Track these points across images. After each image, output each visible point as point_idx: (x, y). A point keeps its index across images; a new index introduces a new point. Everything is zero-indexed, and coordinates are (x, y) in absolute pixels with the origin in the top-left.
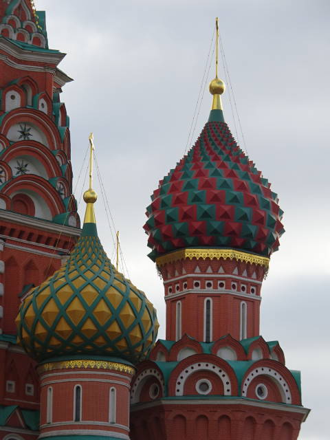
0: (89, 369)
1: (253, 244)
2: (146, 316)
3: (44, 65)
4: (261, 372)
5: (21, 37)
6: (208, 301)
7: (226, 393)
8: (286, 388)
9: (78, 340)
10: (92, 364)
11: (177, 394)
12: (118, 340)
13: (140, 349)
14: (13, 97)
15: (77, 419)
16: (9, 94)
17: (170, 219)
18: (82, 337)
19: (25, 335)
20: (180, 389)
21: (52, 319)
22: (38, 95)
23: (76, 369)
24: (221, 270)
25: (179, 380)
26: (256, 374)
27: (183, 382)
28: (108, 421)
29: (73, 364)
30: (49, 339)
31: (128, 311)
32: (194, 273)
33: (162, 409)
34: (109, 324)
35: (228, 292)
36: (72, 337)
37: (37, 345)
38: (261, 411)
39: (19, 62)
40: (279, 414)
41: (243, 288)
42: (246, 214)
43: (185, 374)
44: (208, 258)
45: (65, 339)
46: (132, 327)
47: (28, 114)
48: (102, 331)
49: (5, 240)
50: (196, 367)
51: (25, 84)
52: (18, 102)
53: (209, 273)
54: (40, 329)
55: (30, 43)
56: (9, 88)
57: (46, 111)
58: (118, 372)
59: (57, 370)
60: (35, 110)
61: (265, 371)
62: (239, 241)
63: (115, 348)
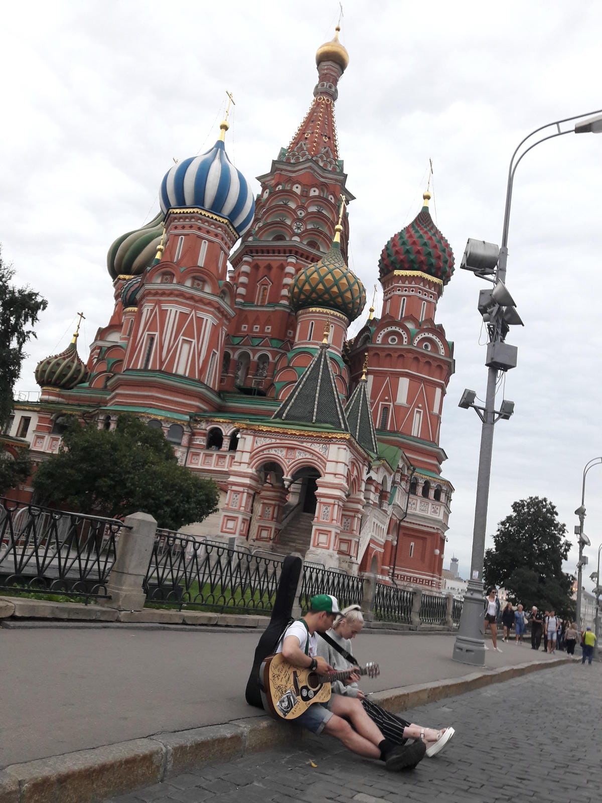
0: (319, 312)
1: (433, 271)
2: (356, 287)
3: (336, 180)
4: (427, 335)
5: (325, 165)
6: (404, 300)
7: (404, 343)
8: (442, 347)
9: (314, 295)
10: (321, 310)
11: (377, 342)
12: (337, 297)
13: (350, 306)
14: (315, 191)
15: (309, 340)
16: (312, 190)
18: (317, 294)
20: (379, 340)
22: (328, 193)
23: (312, 312)
24: (413, 283)
25: (379, 335)
26: (423, 336)
27: (381, 336)
29: (311, 309)
30: (299, 296)
31: (344, 281)
32: (398, 284)
35: (416, 294)
37: (295, 300)
38: (424, 355)
39: (323, 177)
41: (425, 295)
42: (430, 253)
43: (383, 333)
44: (406, 276)
45: (308, 294)
46: (346, 291)
47: (321, 201)
48: (327, 290)
49: (297, 259)
50: (390, 329)
51: (323, 186)
52: (317, 193)
53: (407, 284)
54: (296, 290)
55: (330, 169)
56: (313, 186)
57: (333, 201)
58: (336, 316)
59: (306, 313)
60: (327, 200)
61: (430, 335)
62: (425, 268)
63: (335, 302)
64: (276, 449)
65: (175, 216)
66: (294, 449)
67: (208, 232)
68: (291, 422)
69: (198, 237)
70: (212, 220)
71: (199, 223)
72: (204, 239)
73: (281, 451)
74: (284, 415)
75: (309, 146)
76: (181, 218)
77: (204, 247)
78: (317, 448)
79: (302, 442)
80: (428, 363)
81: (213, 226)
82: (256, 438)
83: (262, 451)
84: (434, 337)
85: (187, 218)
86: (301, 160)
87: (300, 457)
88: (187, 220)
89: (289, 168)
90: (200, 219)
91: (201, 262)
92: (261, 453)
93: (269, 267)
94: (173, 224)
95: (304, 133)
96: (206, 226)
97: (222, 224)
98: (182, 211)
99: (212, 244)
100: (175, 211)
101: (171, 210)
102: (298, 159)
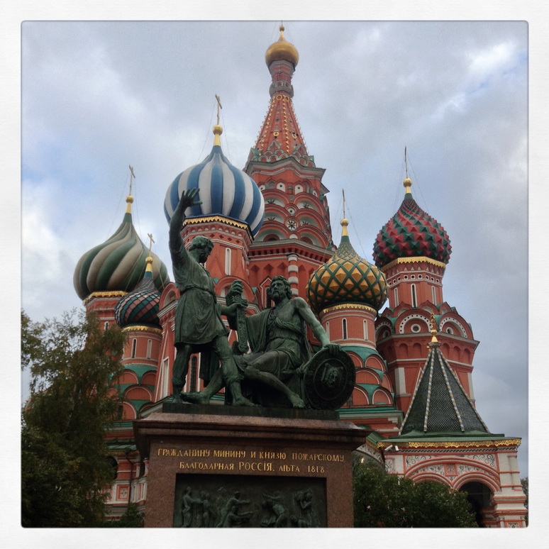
0: (350, 308)
1: (436, 255)
3: (316, 176)
4: (448, 320)
5: (302, 162)
6: (413, 286)
7: (430, 331)
8: (463, 330)
9: (343, 292)
10: (352, 306)
11: (401, 333)
12: (367, 291)
13: (379, 298)
14: (299, 188)
15: (345, 337)
16: (296, 187)
17: (388, 244)
18: (346, 289)
19: (311, 294)
20: (402, 330)
21: (327, 281)
22: (312, 189)
23: (343, 309)
24: (419, 268)
25: (401, 325)
26: (446, 321)
27: (403, 326)
29: (340, 306)
32: (403, 271)
33: (392, 341)
34: (361, 281)
35: (424, 279)
36: (339, 290)
37: (319, 298)
38: (452, 341)
39: (301, 174)
40: (462, 343)
41: (432, 279)
42: (431, 237)
43: (404, 322)
44: (411, 262)
45: (336, 291)
47: (306, 197)
49: (298, 256)
50: (411, 317)
51: (305, 182)
52: (301, 190)
53: (412, 271)
54: (320, 288)
55: (307, 165)
56: (297, 183)
57: (316, 195)
58: (367, 311)
59: (331, 312)
60: (310, 194)
61: (451, 320)
62: (429, 253)
63: (365, 296)
64: (432, 467)
65: (193, 226)
66: (454, 464)
67: (230, 239)
68: (436, 434)
69: (222, 245)
70: (232, 227)
71: (221, 231)
72: (226, 246)
73: (439, 469)
74: (425, 426)
75: (280, 144)
76: (199, 227)
77: (228, 255)
78: (481, 459)
79: (462, 455)
80: (456, 348)
81: (233, 233)
82: (406, 457)
83: (416, 471)
84: (455, 321)
85: (206, 227)
86: (278, 159)
87: (464, 473)
88: (207, 229)
89: (267, 168)
90: (221, 227)
91: (228, 271)
92: (416, 474)
93: (269, 268)
94: (190, 234)
95: (272, 133)
96: (226, 233)
97: (242, 230)
98: (200, 220)
99: (235, 251)
100: (193, 221)
101: (186, 221)
102: (274, 158)
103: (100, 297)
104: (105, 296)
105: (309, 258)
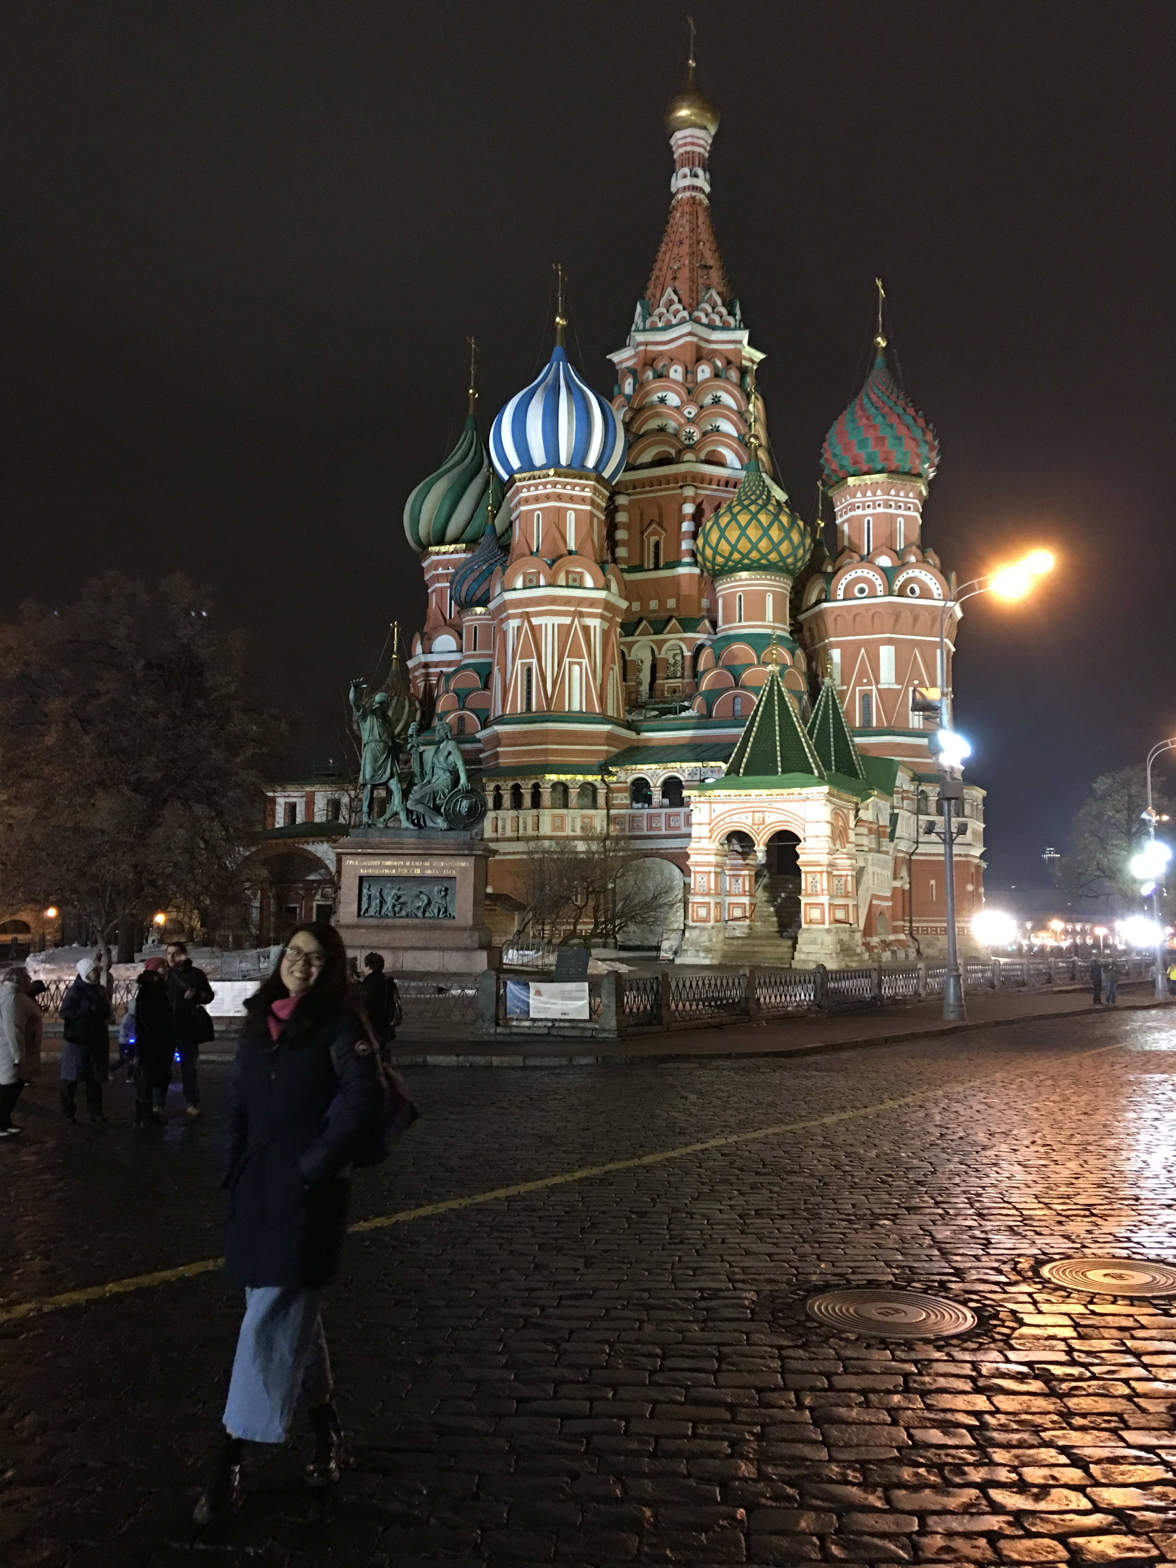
0: (747, 579)
4: (911, 574)
7: (879, 594)
8: (936, 586)
9: (736, 556)
10: (752, 575)
11: (838, 598)
12: (770, 553)
14: (704, 371)
15: (740, 621)
16: (700, 368)
18: (740, 553)
20: (840, 594)
22: (725, 367)
25: (839, 586)
26: (906, 577)
27: (842, 587)
28: (764, 620)
29: (736, 577)
30: (714, 558)
32: (855, 497)
33: (825, 611)
35: (885, 510)
36: (731, 554)
37: (708, 564)
38: (912, 607)
39: (711, 342)
43: (844, 582)
45: (727, 555)
47: (716, 384)
48: (755, 546)
49: (696, 487)
50: (854, 575)
51: (715, 359)
52: (707, 374)
55: (721, 325)
56: (701, 362)
57: (733, 379)
59: (729, 581)
60: (726, 378)
61: (917, 573)
63: (768, 560)
64: (740, 816)
66: (761, 812)
68: (751, 778)
69: (561, 509)
71: (559, 490)
72: (568, 509)
73: (747, 817)
74: (742, 771)
77: (571, 521)
78: (790, 807)
79: (771, 803)
80: (919, 616)
81: (577, 489)
82: (713, 805)
83: (723, 820)
84: (923, 574)
85: (539, 484)
86: (674, 321)
87: (771, 821)
88: (541, 488)
92: (722, 823)
94: (522, 495)
98: (531, 476)
99: (581, 515)
100: (522, 477)
101: (515, 477)
102: (669, 321)
103: (438, 553)
104: (444, 553)
105: (715, 487)
